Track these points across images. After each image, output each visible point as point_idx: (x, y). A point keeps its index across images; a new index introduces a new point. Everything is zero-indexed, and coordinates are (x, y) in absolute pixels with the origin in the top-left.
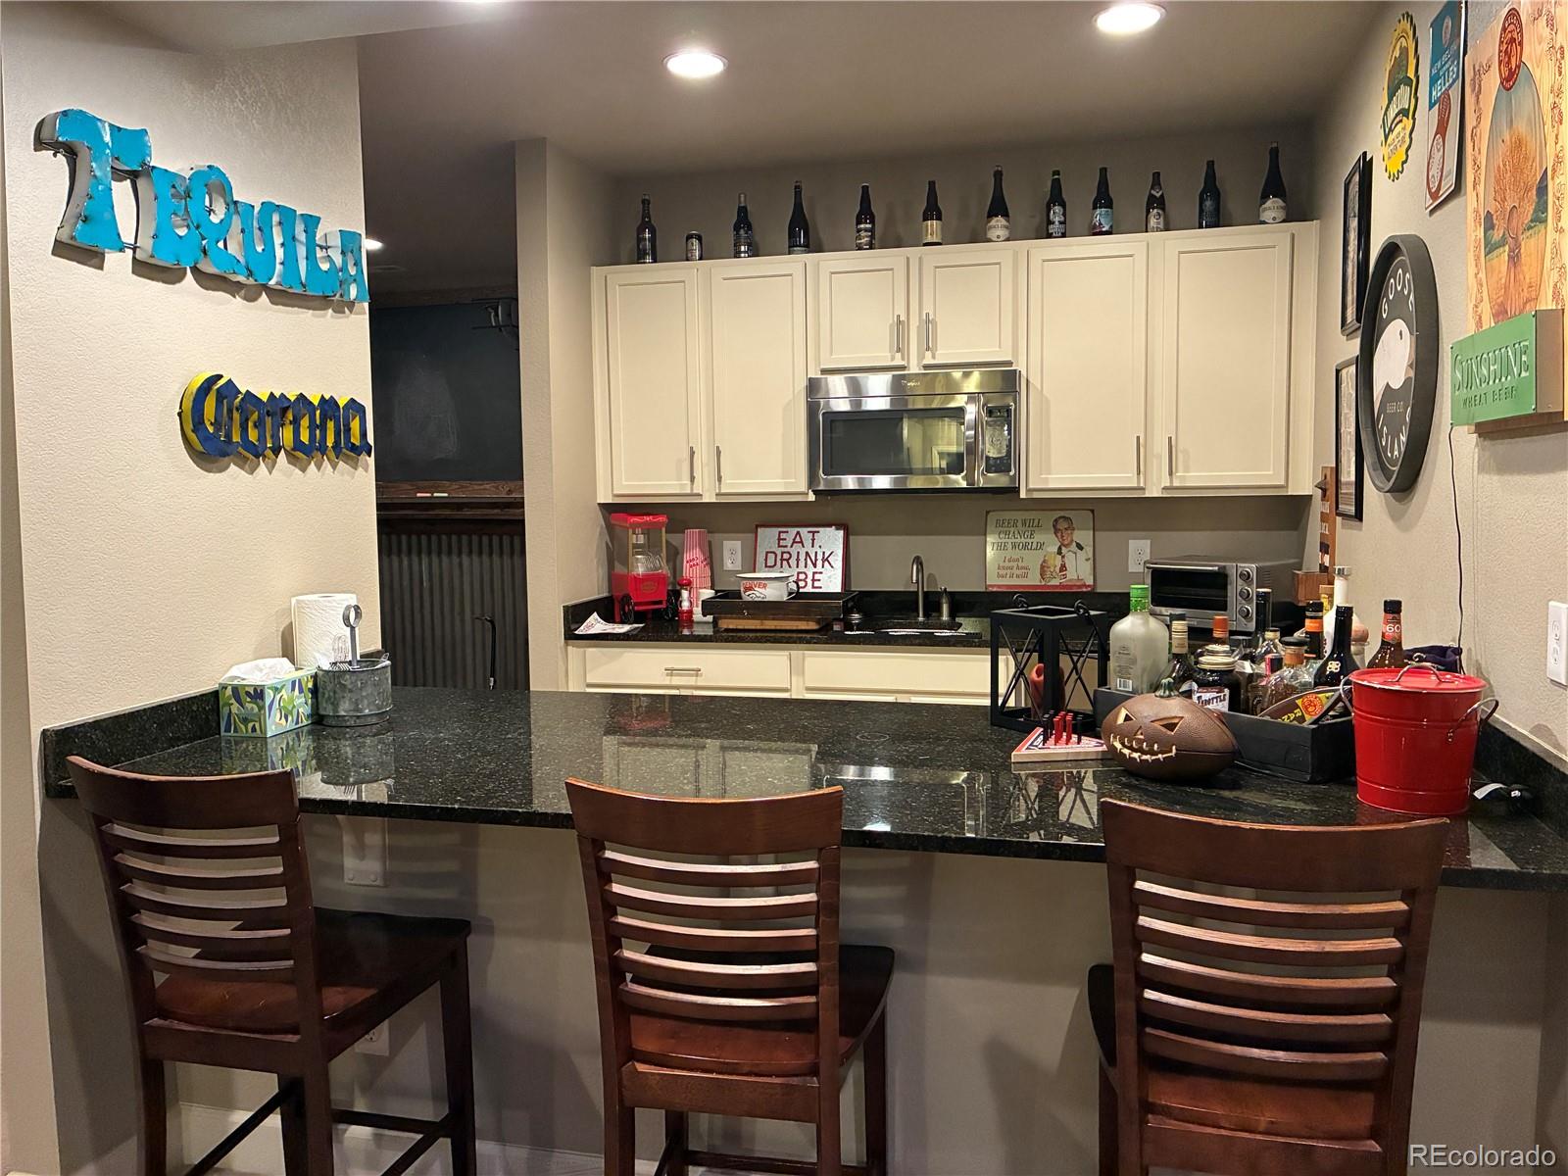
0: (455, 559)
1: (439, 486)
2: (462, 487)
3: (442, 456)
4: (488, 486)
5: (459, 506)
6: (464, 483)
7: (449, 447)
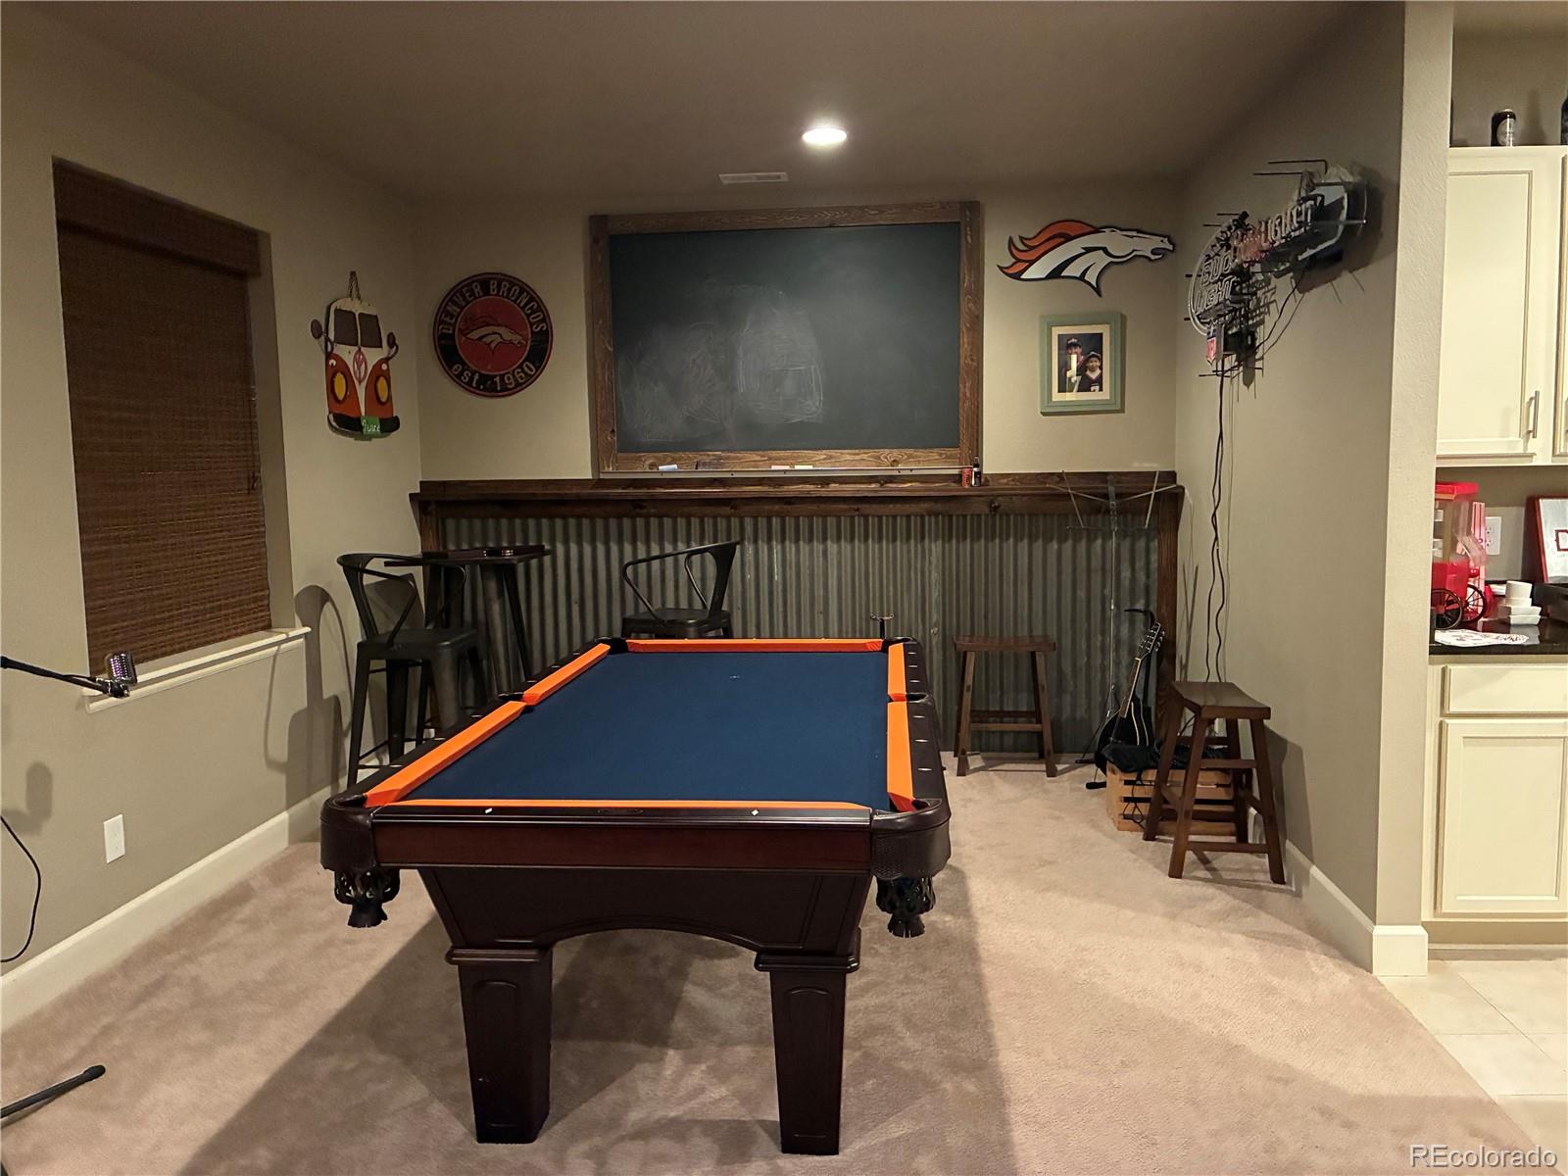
0: (818, 547)
1: (799, 457)
2: (831, 457)
3: (805, 418)
4: (865, 456)
5: (825, 481)
6: (832, 452)
7: (813, 407)
